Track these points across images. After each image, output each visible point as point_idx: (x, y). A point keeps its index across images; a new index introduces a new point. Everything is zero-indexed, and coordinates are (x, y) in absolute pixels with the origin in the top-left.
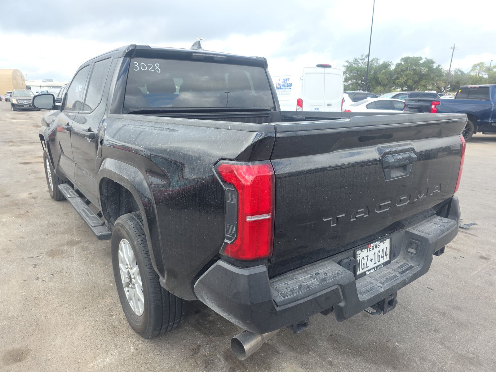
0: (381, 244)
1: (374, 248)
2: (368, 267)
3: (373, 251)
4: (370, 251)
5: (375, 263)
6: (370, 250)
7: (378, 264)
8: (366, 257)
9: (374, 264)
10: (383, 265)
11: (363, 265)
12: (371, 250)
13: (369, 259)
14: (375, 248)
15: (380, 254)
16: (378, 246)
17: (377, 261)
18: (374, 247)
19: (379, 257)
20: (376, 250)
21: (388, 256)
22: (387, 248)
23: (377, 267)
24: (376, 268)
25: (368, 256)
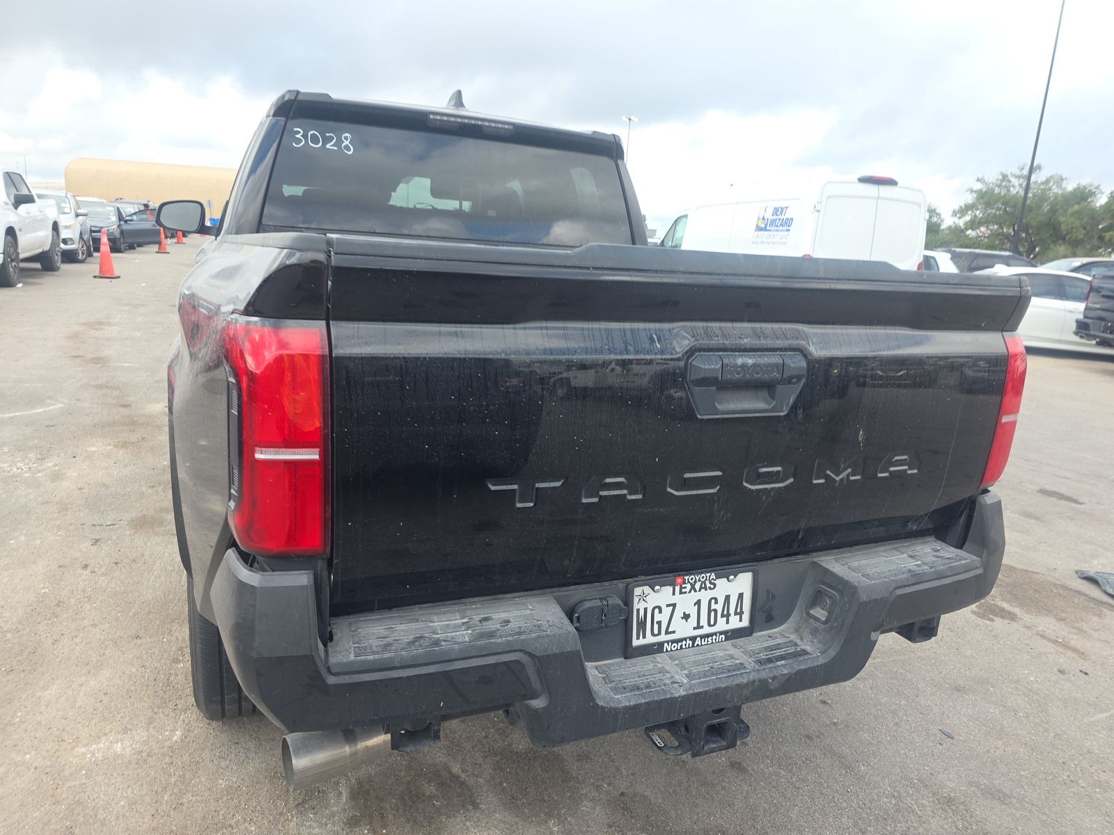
0: (721, 583)
1: (697, 589)
2: (674, 632)
3: (694, 596)
4: (681, 593)
5: (699, 627)
6: (683, 590)
7: (707, 630)
8: (668, 606)
9: (695, 628)
10: (723, 636)
11: (656, 626)
12: (686, 593)
13: (678, 614)
14: (701, 588)
15: (719, 607)
16: (712, 586)
17: (704, 621)
18: (697, 586)
19: (713, 613)
20: (705, 596)
21: (746, 617)
22: (741, 596)
23: (702, 637)
24: (699, 639)
25: (674, 605)
